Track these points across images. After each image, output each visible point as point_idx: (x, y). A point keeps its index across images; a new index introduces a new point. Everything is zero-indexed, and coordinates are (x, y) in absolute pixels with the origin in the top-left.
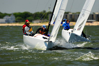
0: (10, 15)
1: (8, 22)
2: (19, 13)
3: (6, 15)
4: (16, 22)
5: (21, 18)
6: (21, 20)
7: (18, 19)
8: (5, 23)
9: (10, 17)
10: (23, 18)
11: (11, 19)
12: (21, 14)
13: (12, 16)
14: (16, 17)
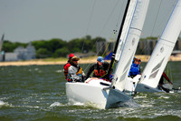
0: (25, 46)
1: (22, 58)
2: (43, 41)
3: (18, 45)
4: (38, 58)
5: (45, 50)
6: (45, 53)
7: (41, 53)
8: (16, 61)
9: (26, 50)
10: (49, 50)
11: (28, 52)
12: (46, 42)
13: (29, 47)
14: (37, 49)
